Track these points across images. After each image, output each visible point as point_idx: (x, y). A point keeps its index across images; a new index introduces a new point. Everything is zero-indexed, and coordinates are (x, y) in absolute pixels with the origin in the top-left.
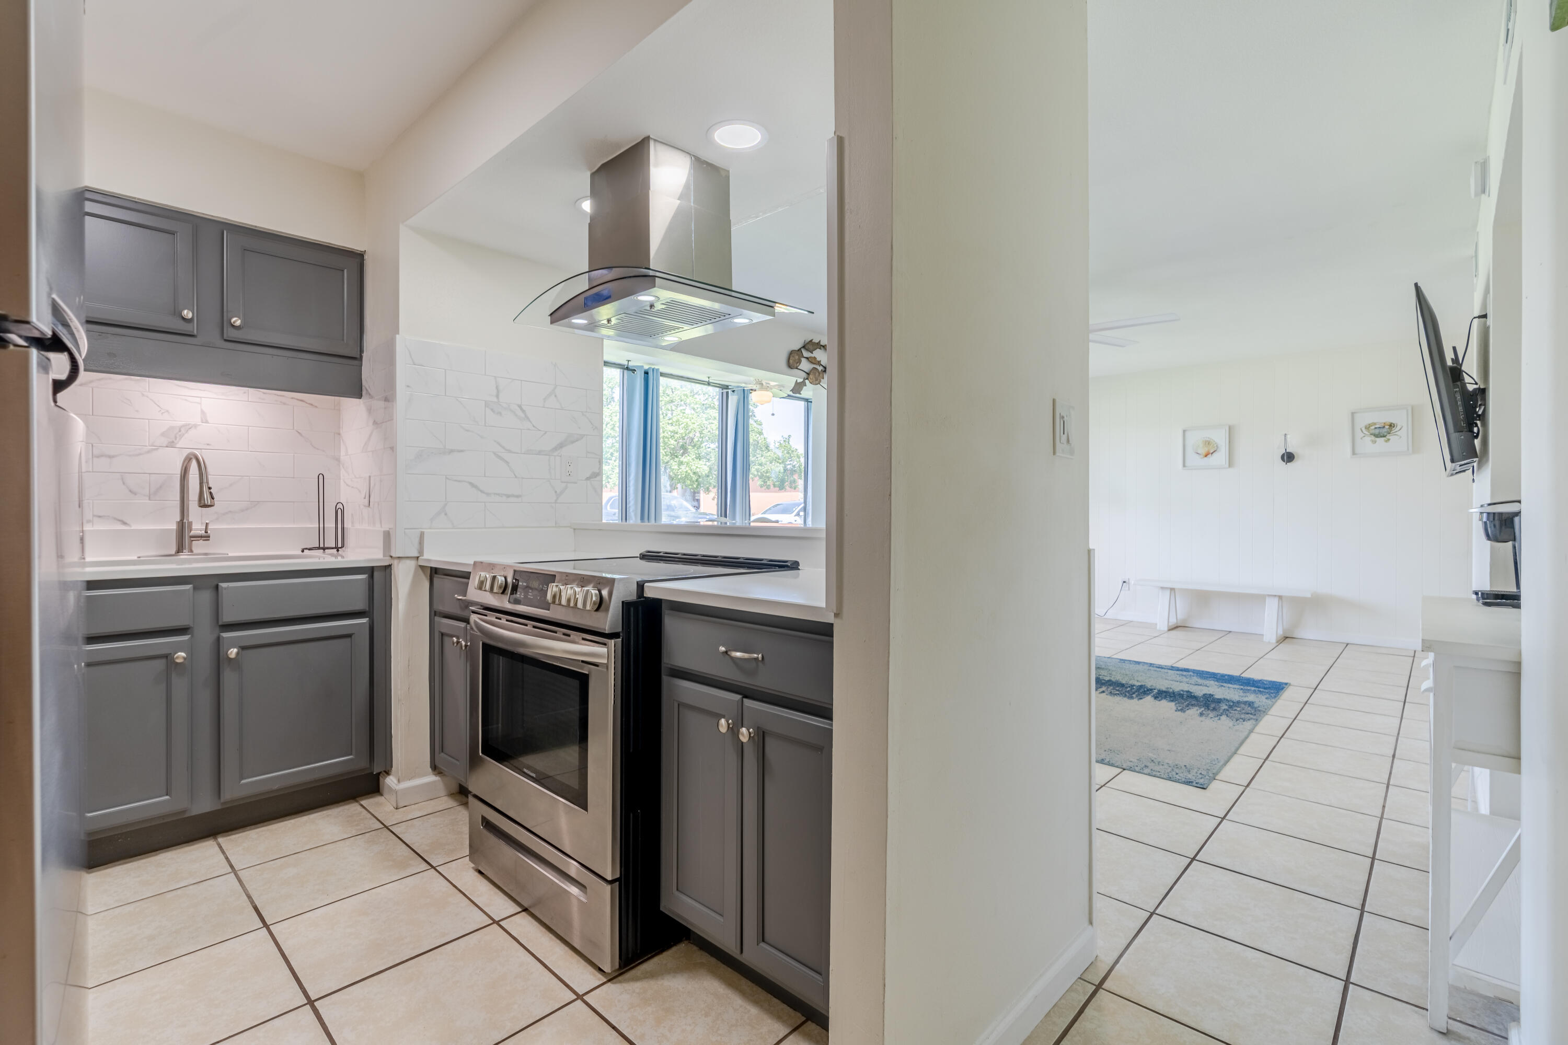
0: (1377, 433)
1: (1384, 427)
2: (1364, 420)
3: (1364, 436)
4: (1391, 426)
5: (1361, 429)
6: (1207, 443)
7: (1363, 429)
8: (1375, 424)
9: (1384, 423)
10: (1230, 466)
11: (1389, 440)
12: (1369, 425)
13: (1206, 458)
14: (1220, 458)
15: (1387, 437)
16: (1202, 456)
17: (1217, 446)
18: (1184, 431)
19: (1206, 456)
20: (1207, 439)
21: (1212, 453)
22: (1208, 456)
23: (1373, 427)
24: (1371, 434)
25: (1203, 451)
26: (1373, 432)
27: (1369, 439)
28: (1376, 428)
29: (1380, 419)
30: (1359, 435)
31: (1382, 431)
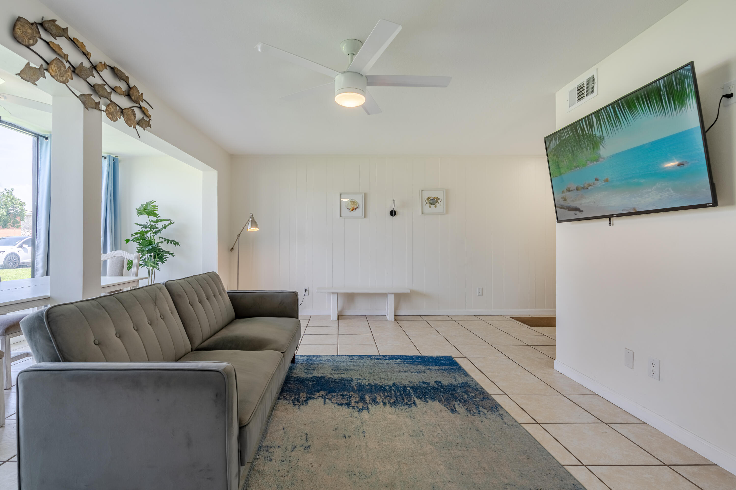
0: (431, 202)
1: (434, 199)
2: (426, 195)
3: (426, 204)
4: (437, 199)
5: (425, 200)
6: (353, 203)
7: (426, 200)
8: (430, 197)
9: (434, 197)
10: (365, 216)
11: (436, 206)
12: (428, 198)
13: (352, 212)
14: (360, 212)
15: (435, 205)
16: (350, 211)
17: (358, 205)
18: (341, 194)
19: (352, 210)
20: (353, 200)
21: (356, 209)
22: (354, 211)
23: (430, 199)
24: (429, 203)
25: (350, 207)
26: (430, 201)
27: (428, 205)
28: (431, 200)
29: (433, 195)
30: (424, 203)
31: (433, 202)
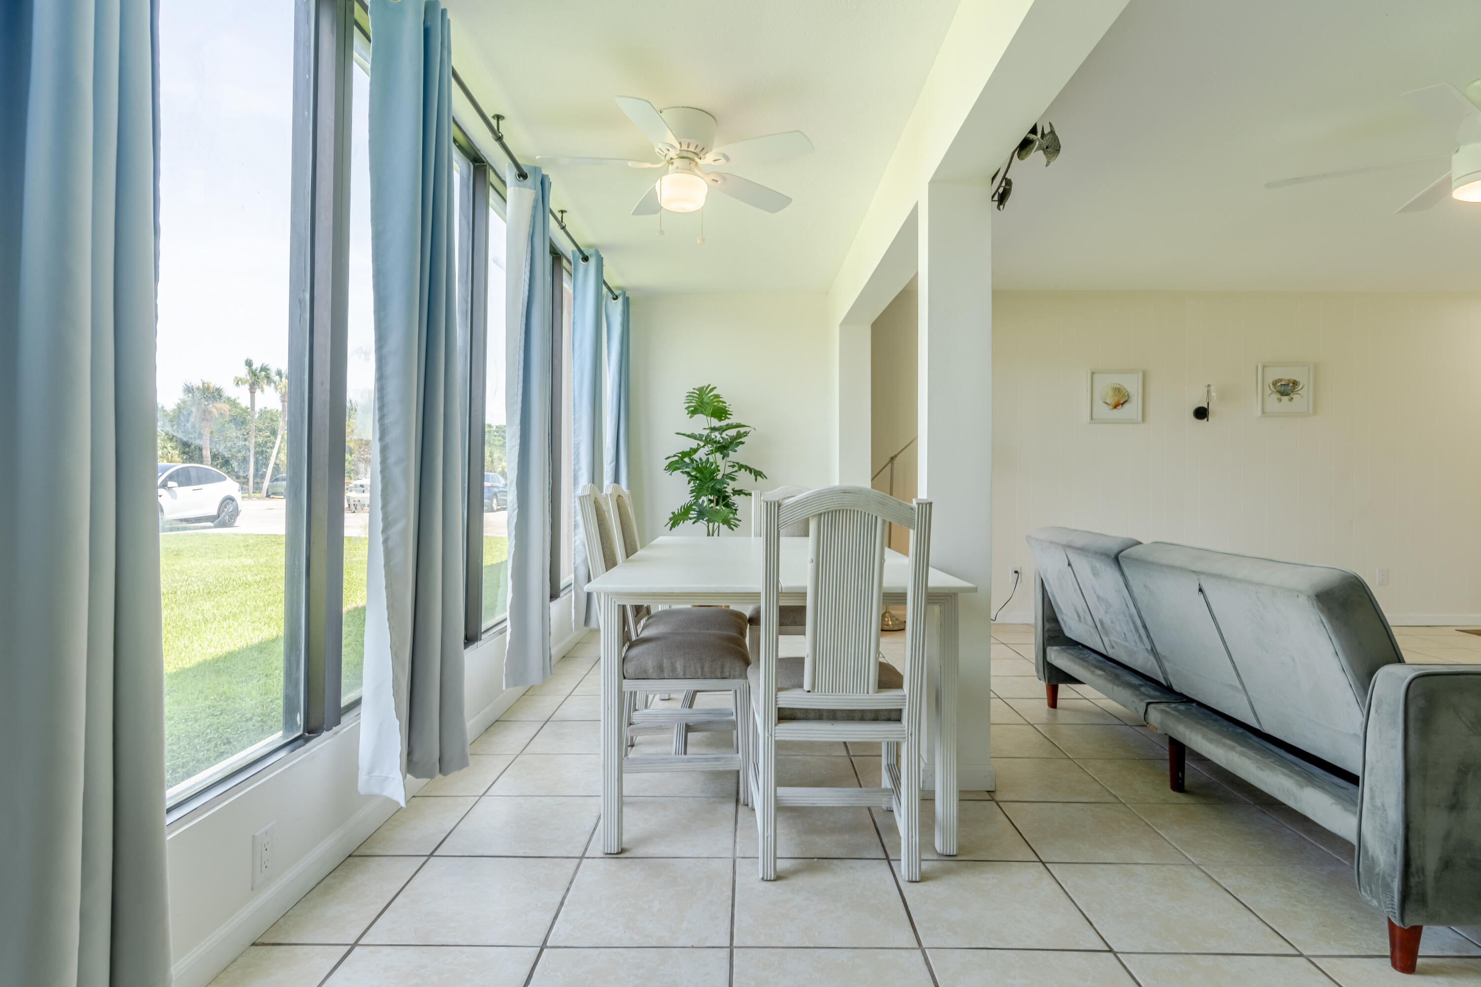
0: (1282, 391)
1: (1288, 384)
3: (1272, 393)
4: (1295, 383)
5: (1269, 385)
6: (1117, 391)
7: (1271, 385)
8: (1281, 380)
9: (1289, 380)
10: (1143, 420)
11: (1292, 398)
12: (1276, 381)
13: (1115, 410)
14: (1131, 410)
15: (1291, 396)
16: (1111, 407)
17: (1128, 395)
18: (1093, 373)
19: (1115, 407)
20: (1117, 386)
21: (1122, 404)
22: (1118, 407)
23: (1279, 384)
24: (1278, 392)
25: (1111, 400)
26: (1279, 388)
27: (1276, 396)
28: (1281, 385)
29: (1286, 374)
30: (1268, 391)
31: (1287, 389)
